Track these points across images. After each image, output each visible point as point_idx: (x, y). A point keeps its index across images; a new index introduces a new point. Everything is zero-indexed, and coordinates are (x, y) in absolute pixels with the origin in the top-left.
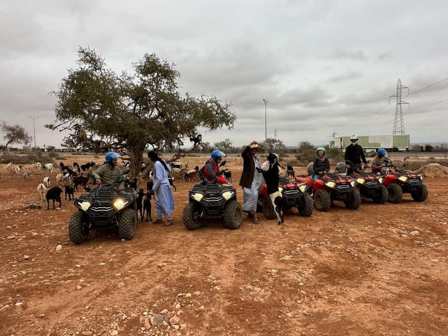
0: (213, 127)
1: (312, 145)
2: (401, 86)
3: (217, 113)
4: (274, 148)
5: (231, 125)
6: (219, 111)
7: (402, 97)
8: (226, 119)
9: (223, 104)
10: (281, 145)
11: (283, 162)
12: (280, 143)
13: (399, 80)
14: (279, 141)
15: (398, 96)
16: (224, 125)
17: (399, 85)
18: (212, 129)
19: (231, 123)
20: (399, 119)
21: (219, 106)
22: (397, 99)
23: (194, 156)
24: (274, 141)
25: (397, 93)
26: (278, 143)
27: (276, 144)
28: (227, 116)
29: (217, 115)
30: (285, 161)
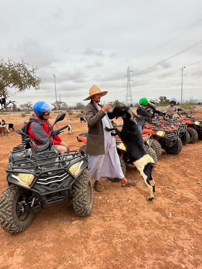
0: (22, 88)
1: (83, 104)
2: (129, 70)
3: (25, 76)
4: (61, 107)
5: (37, 87)
6: (26, 74)
7: (130, 77)
8: (33, 82)
9: (29, 69)
10: (65, 105)
11: (72, 115)
12: (65, 104)
13: (128, 67)
14: (64, 102)
15: (128, 76)
16: (31, 86)
17: (128, 70)
18: (20, 90)
19: (37, 85)
20: (129, 89)
21: (26, 70)
22: (128, 78)
23: (6, 114)
24: (60, 103)
25: (128, 75)
26: (63, 104)
27: (62, 104)
28: (34, 79)
29: (24, 78)
30: (74, 115)
